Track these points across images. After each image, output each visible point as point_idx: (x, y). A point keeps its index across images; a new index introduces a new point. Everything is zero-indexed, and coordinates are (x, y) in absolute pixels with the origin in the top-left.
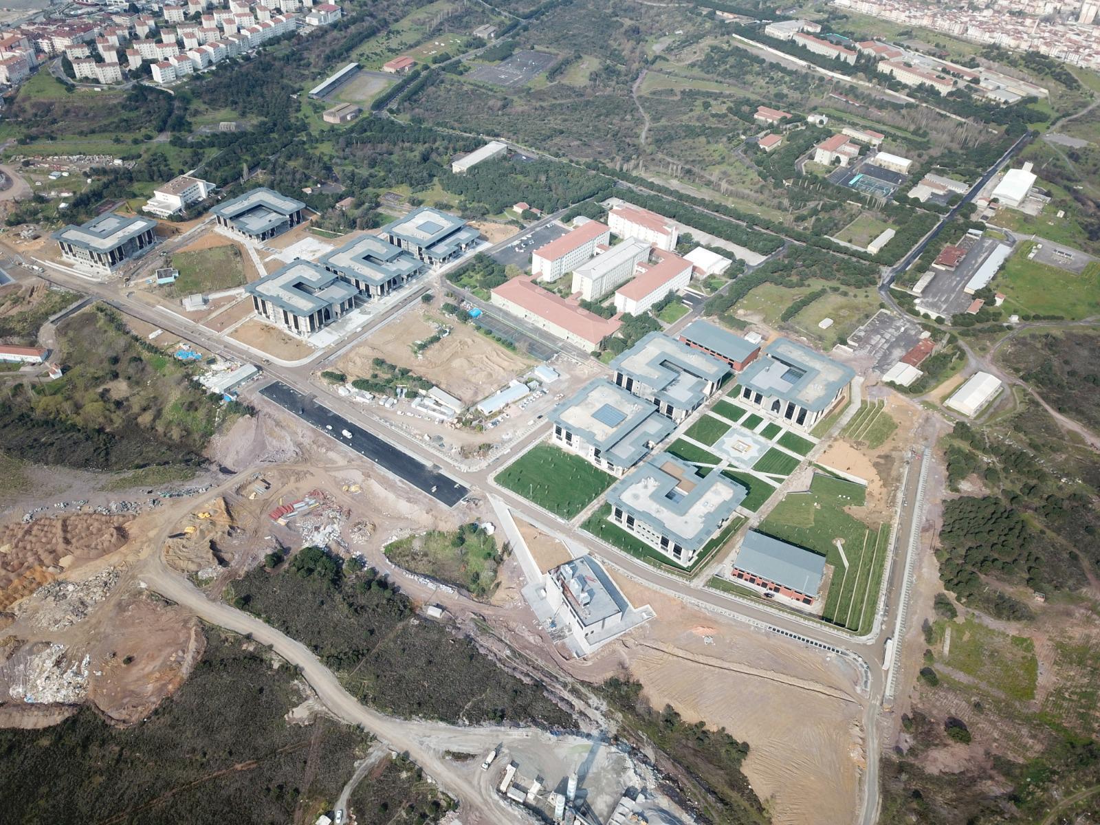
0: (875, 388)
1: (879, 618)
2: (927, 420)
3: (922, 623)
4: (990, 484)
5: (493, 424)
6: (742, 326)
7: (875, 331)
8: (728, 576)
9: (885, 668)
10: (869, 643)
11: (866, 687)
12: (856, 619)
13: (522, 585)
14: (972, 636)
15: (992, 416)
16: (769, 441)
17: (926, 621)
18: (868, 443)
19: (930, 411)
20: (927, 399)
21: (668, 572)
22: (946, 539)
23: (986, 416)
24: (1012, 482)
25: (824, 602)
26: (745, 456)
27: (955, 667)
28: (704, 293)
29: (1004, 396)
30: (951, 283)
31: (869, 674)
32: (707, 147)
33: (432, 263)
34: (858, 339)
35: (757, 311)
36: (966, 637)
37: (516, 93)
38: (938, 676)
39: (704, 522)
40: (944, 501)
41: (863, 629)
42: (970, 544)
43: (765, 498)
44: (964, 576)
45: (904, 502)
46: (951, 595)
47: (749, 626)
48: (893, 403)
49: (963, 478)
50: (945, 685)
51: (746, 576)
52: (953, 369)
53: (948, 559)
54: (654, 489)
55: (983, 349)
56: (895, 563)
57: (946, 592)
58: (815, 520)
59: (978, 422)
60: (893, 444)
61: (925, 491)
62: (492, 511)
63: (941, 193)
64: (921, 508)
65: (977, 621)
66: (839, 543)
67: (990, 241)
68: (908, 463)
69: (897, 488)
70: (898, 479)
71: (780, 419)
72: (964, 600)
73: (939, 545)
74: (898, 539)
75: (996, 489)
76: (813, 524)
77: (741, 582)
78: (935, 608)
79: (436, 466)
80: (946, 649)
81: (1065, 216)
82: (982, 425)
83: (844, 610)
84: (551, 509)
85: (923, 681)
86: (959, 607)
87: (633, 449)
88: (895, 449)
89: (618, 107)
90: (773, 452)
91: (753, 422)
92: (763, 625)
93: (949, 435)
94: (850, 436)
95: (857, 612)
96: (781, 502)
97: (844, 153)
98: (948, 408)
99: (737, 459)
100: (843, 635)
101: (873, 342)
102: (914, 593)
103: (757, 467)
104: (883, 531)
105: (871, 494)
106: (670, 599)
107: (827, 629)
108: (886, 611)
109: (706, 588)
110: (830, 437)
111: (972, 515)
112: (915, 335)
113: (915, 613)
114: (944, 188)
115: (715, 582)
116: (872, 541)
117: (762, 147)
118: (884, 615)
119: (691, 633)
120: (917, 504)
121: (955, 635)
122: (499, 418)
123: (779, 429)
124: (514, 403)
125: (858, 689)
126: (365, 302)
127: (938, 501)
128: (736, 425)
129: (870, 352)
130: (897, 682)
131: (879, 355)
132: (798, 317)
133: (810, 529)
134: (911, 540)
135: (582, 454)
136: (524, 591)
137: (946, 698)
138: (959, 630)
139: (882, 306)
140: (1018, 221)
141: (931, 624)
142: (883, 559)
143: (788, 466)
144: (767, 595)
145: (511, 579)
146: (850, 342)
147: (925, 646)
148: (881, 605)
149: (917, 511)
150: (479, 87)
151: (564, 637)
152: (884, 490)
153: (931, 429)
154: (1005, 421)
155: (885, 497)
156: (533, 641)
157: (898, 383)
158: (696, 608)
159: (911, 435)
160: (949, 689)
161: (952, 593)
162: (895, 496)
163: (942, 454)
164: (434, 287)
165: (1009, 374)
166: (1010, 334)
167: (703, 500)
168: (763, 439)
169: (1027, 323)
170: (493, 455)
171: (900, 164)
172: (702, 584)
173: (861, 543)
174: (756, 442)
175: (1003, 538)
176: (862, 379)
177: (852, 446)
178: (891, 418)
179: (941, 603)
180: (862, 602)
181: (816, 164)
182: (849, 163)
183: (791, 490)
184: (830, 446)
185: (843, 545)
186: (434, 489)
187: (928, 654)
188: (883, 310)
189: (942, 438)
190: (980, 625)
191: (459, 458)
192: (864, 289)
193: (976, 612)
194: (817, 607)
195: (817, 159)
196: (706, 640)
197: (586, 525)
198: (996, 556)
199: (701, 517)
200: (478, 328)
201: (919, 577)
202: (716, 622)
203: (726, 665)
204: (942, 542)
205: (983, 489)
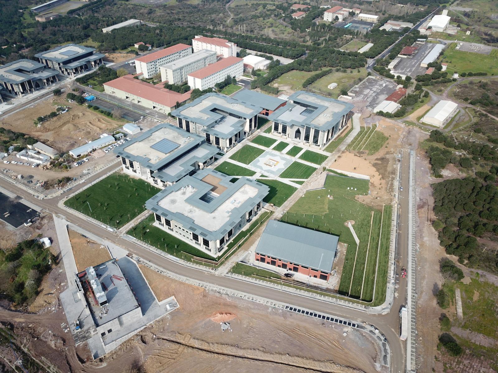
0: (369, 119)
1: (390, 286)
2: (409, 132)
3: (432, 287)
4: (465, 170)
5: (78, 163)
6: (277, 92)
7: (366, 87)
8: (252, 261)
9: (402, 338)
10: (385, 313)
11: (386, 362)
12: (369, 291)
13: (61, 290)
14: (481, 295)
15: (456, 126)
16: (293, 158)
17: (435, 285)
18: (367, 152)
19: (411, 127)
20: (408, 120)
21: (197, 263)
22: (440, 211)
23: (452, 126)
24: (481, 166)
25: (340, 276)
26: (274, 169)
27: (472, 330)
28: (253, 78)
29: (461, 114)
30: (411, 63)
31: (388, 347)
32: (264, 21)
33: (69, 74)
34: (356, 92)
35: (286, 84)
36: (476, 297)
37: (157, 7)
38: (458, 341)
39: (230, 216)
40: (431, 185)
41: (376, 299)
42: (460, 214)
43: (287, 196)
44: (462, 240)
45: (400, 188)
46: (454, 258)
47: (267, 307)
48: (382, 125)
49: (443, 167)
50: (467, 351)
51: (267, 260)
52: (422, 102)
53: (445, 228)
54: (190, 194)
55: (440, 91)
56: (399, 236)
57: (448, 256)
58: (329, 208)
59: (447, 130)
60: (386, 150)
61: (415, 180)
62: (53, 228)
63: (398, 28)
64: (414, 191)
65: (482, 280)
66: (350, 225)
67: (431, 44)
68: (399, 161)
69: (393, 179)
70: (393, 172)
71: (301, 143)
72: (466, 262)
73: (433, 217)
74: (399, 216)
75: (470, 172)
76: (327, 211)
77: (264, 265)
78: (441, 271)
79: (19, 197)
80: (460, 311)
81: (471, 34)
82: (450, 131)
83: (358, 282)
84: (105, 222)
85: (443, 349)
86: (464, 269)
87: (182, 169)
88: (388, 153)
89: (216, 11)
90: (296, 164)
91: (282, 146)
92: (280, 305)
93: (428, 140)
94: (354, 149)
95: (370, 283)
96: (301, 197)
97: (341, 14)
98: (423, 123)
99: (268, 171)
100: (358, 307)
101: (365, 93)
102: (419, 260)
103: (283, 175)
104: (386, 211)
105: (373, 184)
106: (194, 289)
107: (342, 303)
108: (396, 279)
109: (229, 275)
110: (339, 151)
111: (457, 192)
112: (393, 87)
113: (424, 278)
114: (399, 25)
115: (239, 268)
116: (378, 221)
117: (293, 17)
118: (395, 283)
119: (210, 320)
120: (411, 189)
121: (464, 296)
122: (85, 159)
123: (301, 149)
124: (101, 149)
125: (378, 365)
126: (12, 97)
127: (427, 185)
128: (269, 150)
129: (364, 98)
130: (417, 354)
131: (369, 100)
132: (314, 85)
133: (326, 216)
134: (410, 216)
135: (144, 178)
136: (62, 295)
137: (472, 367)
138: (468, 291)
139: (369, 74)
140: (445, 36)
141: (440, 287)
142: (389, 233)
143: (307, 172)
144: (287, 275)
145: (53, 286)
146: (349, 94)
147: (440, 310)
148: (391, 273)
149: (411, 194)
150: (137, 5)
151: (88, 337)
152: (383, 181)
153: (413, 138)
154: (465, 128)
155: (384, 185)
156: (53, 346)
157: (385, 111)
158: (217, 295)
159: (399, 143)
160: (472, 355)
161: (454, 256)
162: (392, 184)
163: (424, 153)
164: (66, 87)
165: (461, 102)
166: (455, 83)
167: (232, 199)
168: (288, 157)
169: (465, 78)
170: (69, 186)
171: (373, 18)
172: (227, 271)
173: (369, 222)
174: (283, 159)
175: (487, 206)
176: (360, 115)
177: (355, 155)
178: (383, 134)
179: (445, 266)
180: (374, 272)
181: (325, 21)
182: (344, 20)
183: (310, 188)
184: (339, 157)
185: (353, 226)
186: (7, 215)
187: (443, 319)
188: (370, 77)
189: (422, 143)
190: (486, 284)
191: (41, 189)
192: (357, 69)
193: (480, 272)
194: (333, 282)
195: (325, 19)
196: (224, 327)
197: (133, 232)
198: (485, 221)
199: (228, 212)
200: (90, 107)
201: (422, 245)
202: (235, 307)
203: (240, 353)
204: (436, 215)
205: (460, 173)
